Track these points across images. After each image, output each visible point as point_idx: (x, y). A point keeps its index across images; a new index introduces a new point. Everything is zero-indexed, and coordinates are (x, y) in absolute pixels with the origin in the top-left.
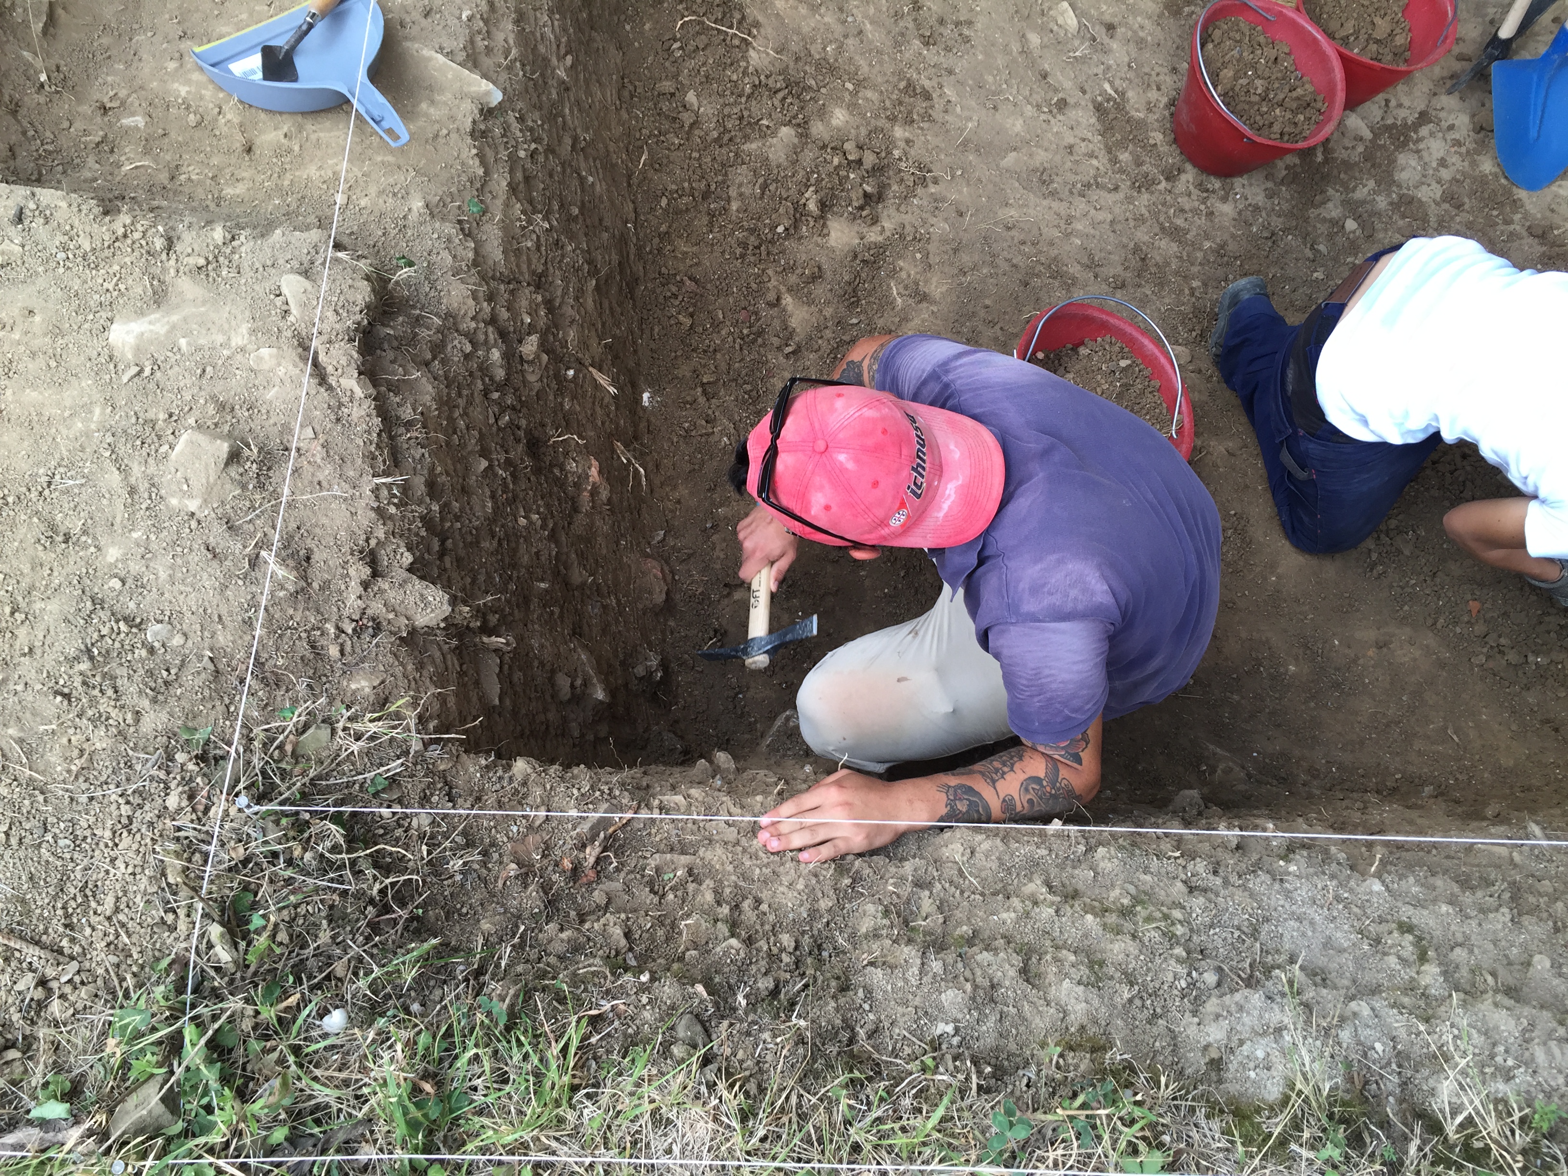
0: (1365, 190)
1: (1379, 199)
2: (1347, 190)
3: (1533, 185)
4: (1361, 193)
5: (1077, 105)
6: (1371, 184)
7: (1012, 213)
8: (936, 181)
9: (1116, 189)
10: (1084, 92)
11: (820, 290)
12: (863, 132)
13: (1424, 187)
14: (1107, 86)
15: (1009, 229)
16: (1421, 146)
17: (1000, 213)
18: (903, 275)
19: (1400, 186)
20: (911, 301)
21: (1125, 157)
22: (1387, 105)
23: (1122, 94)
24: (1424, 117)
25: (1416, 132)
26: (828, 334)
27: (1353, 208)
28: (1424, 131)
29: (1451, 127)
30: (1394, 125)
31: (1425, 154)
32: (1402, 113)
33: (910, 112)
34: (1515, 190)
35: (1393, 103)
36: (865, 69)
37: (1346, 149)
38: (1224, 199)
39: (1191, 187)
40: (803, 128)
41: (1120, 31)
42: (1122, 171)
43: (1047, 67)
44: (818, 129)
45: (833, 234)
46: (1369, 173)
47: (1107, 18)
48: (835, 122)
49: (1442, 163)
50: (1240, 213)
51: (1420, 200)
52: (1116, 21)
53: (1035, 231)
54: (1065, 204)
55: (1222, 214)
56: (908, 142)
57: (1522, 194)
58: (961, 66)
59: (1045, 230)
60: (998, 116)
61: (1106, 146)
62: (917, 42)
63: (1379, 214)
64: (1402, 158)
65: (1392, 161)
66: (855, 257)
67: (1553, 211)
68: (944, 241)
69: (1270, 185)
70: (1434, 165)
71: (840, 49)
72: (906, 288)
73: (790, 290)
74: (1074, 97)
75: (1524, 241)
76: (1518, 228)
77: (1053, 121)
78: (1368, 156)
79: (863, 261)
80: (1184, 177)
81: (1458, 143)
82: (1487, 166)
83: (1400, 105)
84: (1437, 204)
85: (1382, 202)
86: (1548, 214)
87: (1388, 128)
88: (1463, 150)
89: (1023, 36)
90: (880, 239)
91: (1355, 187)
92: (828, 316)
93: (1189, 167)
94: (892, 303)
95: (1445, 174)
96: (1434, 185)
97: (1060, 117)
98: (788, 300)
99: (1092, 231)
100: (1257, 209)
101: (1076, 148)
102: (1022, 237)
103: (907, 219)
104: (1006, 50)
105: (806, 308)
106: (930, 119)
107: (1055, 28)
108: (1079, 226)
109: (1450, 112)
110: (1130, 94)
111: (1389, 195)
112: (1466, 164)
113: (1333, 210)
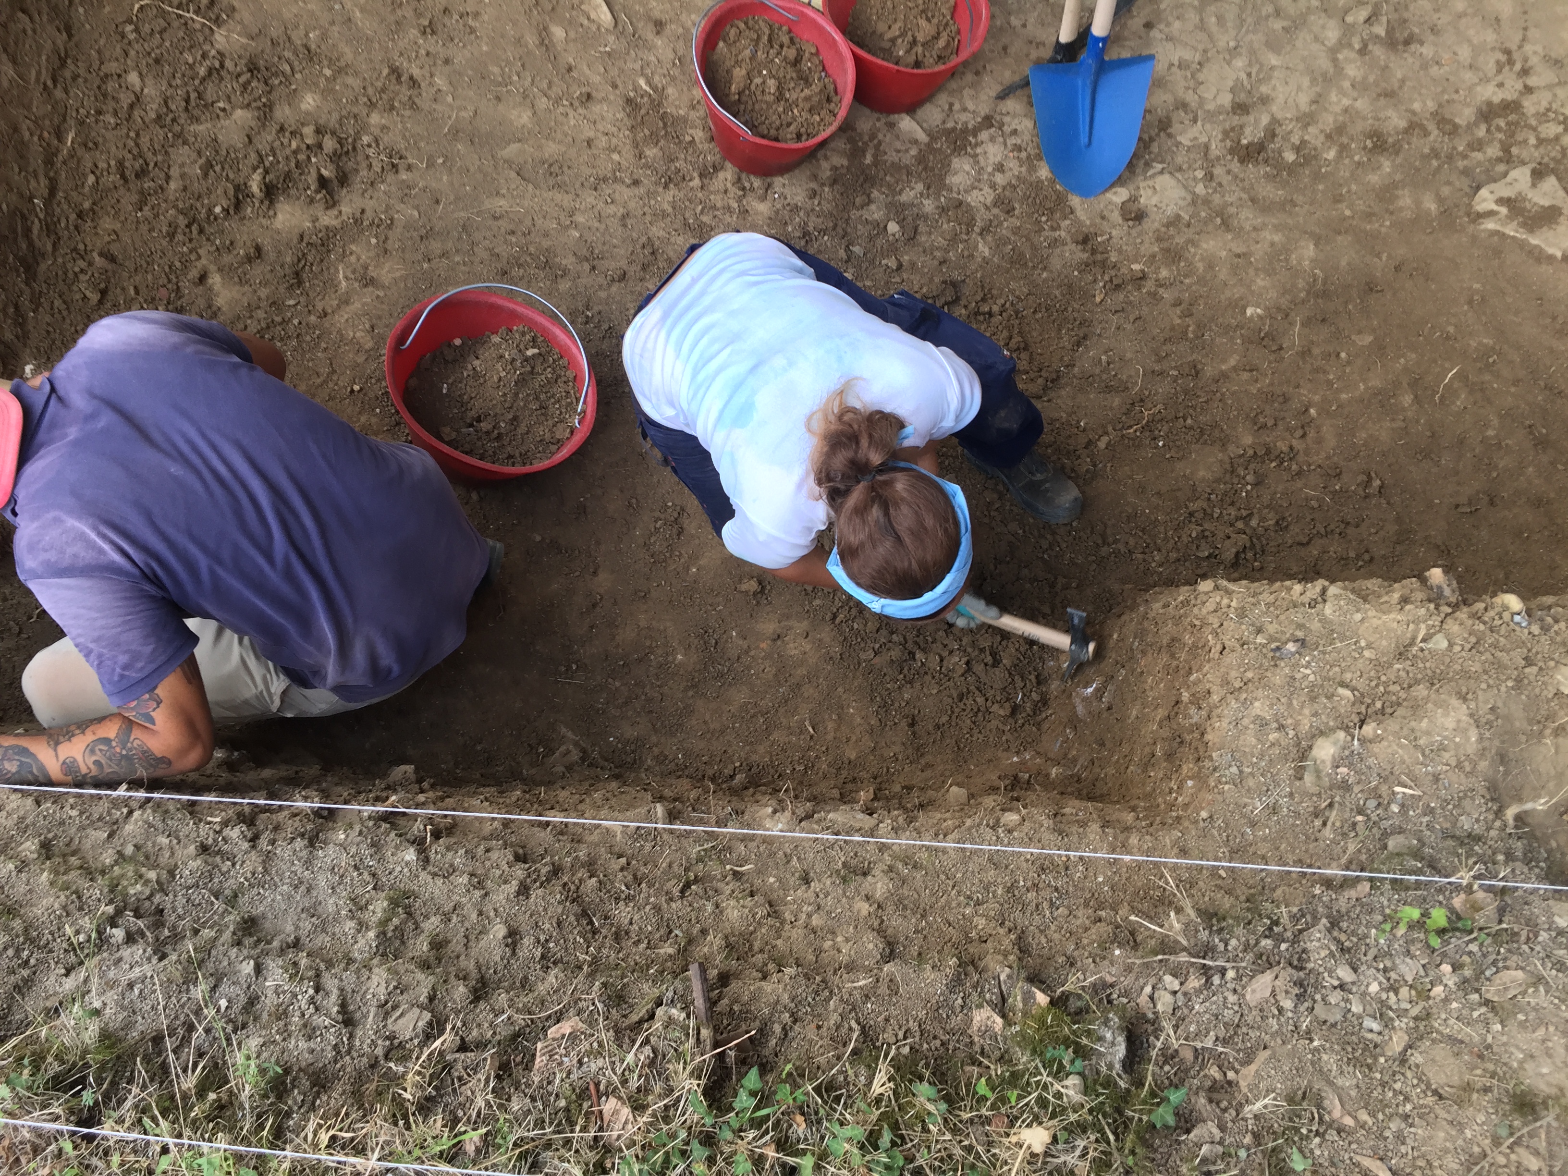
0: (912, 194)
1: (926, 202)
2: (895, 193)
3: (1085, 192)
4: (907, 196)
5: (605, 99)
6: (920, 187)
7: (501, 204)
8: (409, 168)
9: (636, 183)
10: (615, 86)
11: (258, 271)
12: (335, 116)
13: (975, 192)
14: (642, 82)
15: (495, 218)
16: (979, 150)
17: (486, 202)
18: (353, 259)
19: (950, 190)
20: (356, 285)
21: (651, 152)
22: (950, 109)
23: (660, 92)
24: (988, 121)
25: (975, 136)
26: (260, 314)
27: (898, 211)
28: (984, 135)
29: (1015, 132)
30: (954, 129)
31: (981, 158)
32: (963, 117)
33: (392, 100)
34: (1070, 196)
35: (957, 107)
36: (349, 56)
37: (898, 151)
38: (763, 199)
39: (729, 185)
40: (266, 112)
41: (670, 28)
42: (647, 166)
43: (571, 60)
44: (283, 113)
45: (280, 216)
46: (919, 176)
47: (656, 14)
48: (304, 106)
49: (1000, 168)
50: (777, 212)
51: (969, 205)
52: (664, 17)
53: (528, 222)
54: (571, 197)
55: (757, 213)
56: (384, 128)
57: (1075, 201)
58: (460, 57)
59: (539, 222)
60: (501, 107)
61: (634, 140)
62: (415, 32)
63: (926, 217)
64: (956, 162)
65: (946, 166)
66: (302, 237)
67: (1103, 218)
68: (409, 226)
69: (813, 185)
70: (990, 169)
71: (324, 37)
72: (354, 272)
73: (220, 270)
74: (603, 90)
75: (1066, 248)
76: (1063, 234)
77: (571, 113)
78: (921, 159)
79: (308, 244)
80: (721, 175)
81: (1018, 148)
82: (1044, 172)
83: (965, 110)
84: (987, 208)
85: (929, 206)
86: (1098, 220)
87: (948, 132)
88: (1023, 155)
89: (545, 29)
90: (335, 223)
91: (901, 191)
92: (263, 296)
93: (728, 165)
94: (336, 287)
95: (999, 179)
96: (987, 190)
97: (581, 111)
98: (215, 280)
99: (597, 224)
100: (796, 209)
101: (596, 142)
102: (512, 227)
103: (370, 205)
104: (519, 41)
105: (237, 287)
106: (413, 106)
107: (586, 22)
108: (580, 219)
109: (1015, 116)
110: (670, 91)
111: (938, 199)
112: (1023, 169)
113: (875, 213)
